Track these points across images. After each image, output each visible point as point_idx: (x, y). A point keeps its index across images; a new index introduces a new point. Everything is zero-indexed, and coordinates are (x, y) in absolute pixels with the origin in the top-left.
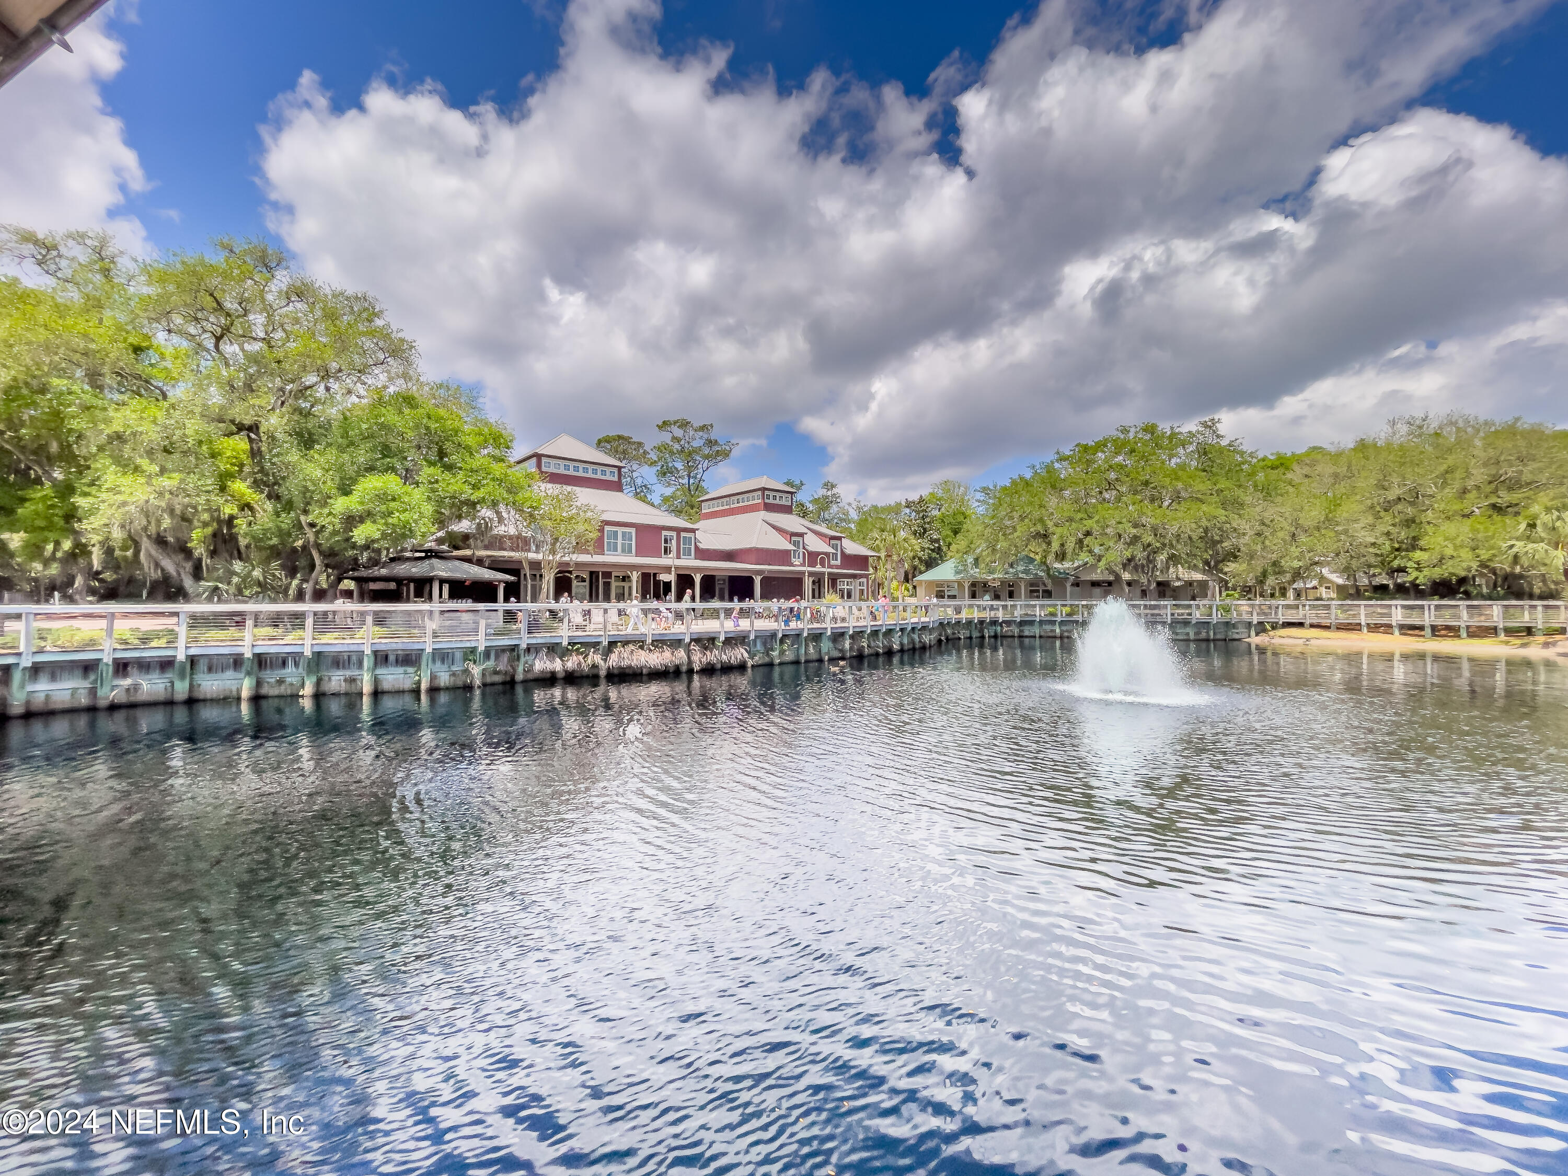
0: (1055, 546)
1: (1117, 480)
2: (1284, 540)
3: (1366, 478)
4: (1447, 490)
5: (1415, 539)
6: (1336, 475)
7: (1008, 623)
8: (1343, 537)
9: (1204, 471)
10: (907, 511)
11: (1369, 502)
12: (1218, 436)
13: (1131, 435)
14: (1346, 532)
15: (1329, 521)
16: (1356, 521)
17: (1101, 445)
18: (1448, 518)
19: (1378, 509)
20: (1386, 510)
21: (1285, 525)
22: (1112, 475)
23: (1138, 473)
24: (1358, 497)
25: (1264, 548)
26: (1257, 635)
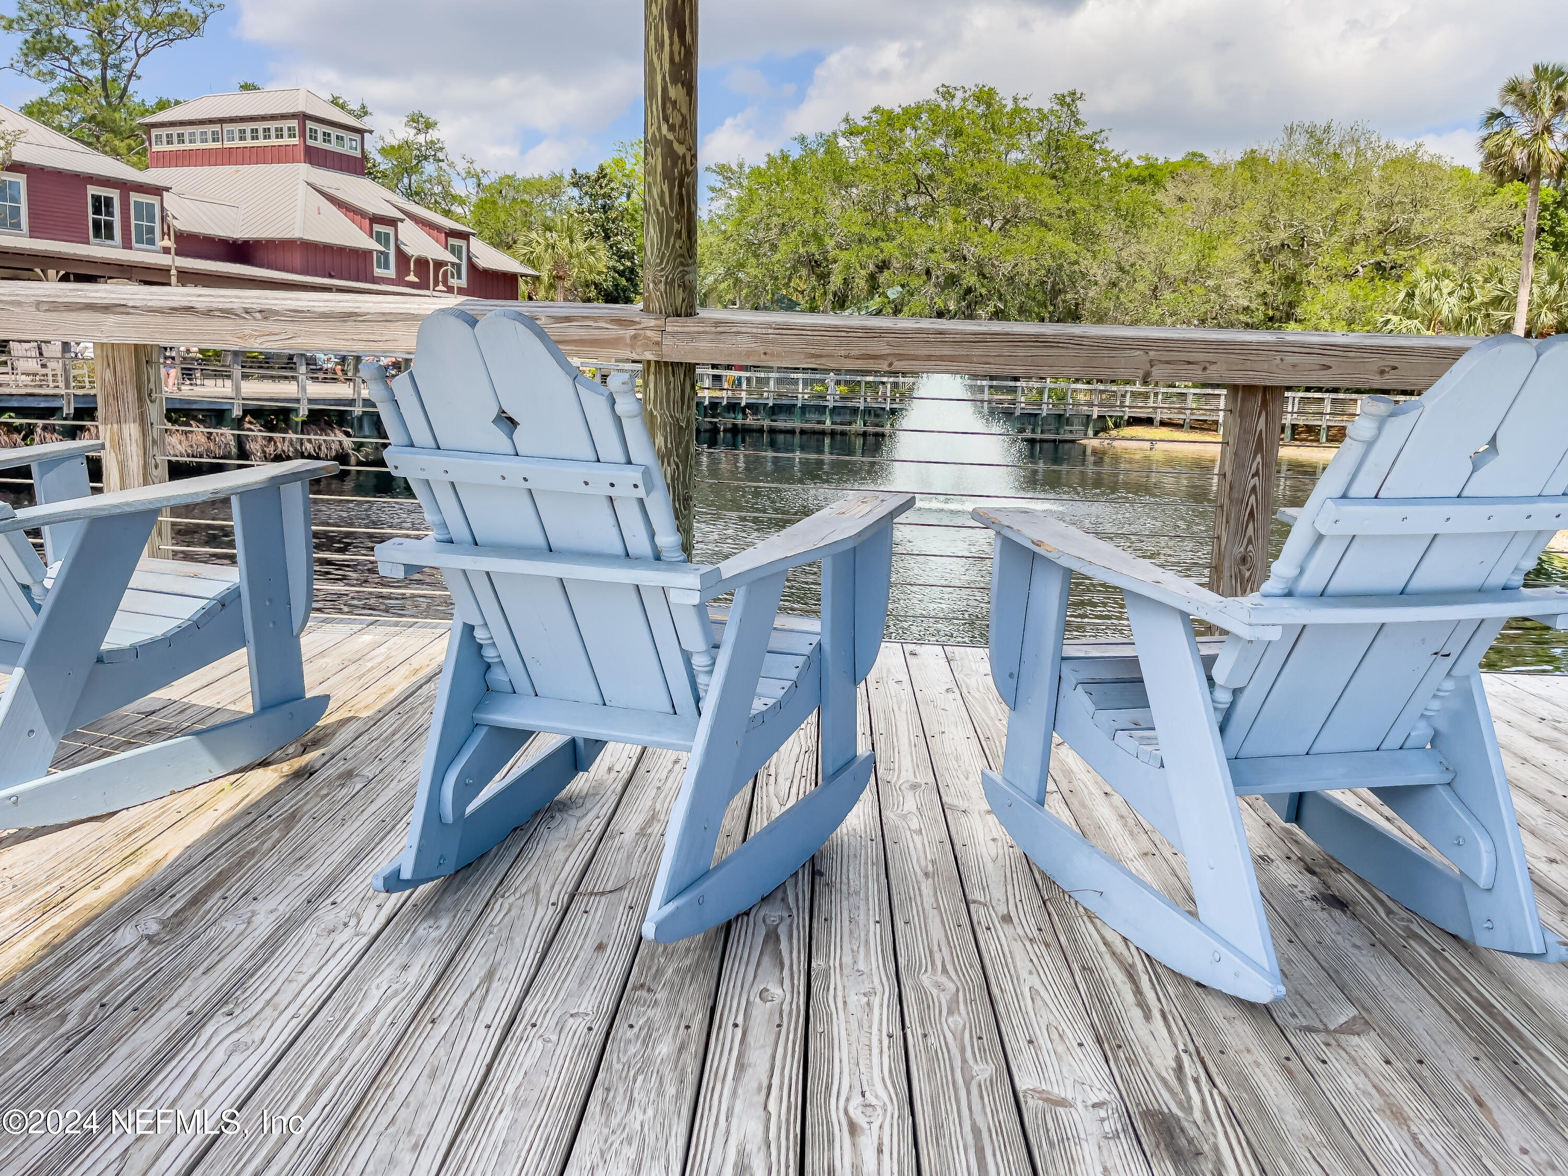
0: (836, 281)
1: (931, 177)
2: (1143, 295)
3: (1250, 210)
4: (1335, 238)
5: (1292, 305)
6: (1216, 203)
7: (754, 408)
8: (1213, 296)
9: (1054, 177)
10: (575, 192)
11: (1248, 247)
12: (1077, 122)
13: (957, 103)
14: (1217, 289)
15: (1200, 271)
16: (1232, 273)
17: (912, 115)
18: (1330, 278)
19: (1258, 258)
20: (1266, 261)
21: (1147, 272)
22: (923, 170)
23: (964, 170)
24: (1238, 238)
25: (1119, 305)
26: (1096, 434)
